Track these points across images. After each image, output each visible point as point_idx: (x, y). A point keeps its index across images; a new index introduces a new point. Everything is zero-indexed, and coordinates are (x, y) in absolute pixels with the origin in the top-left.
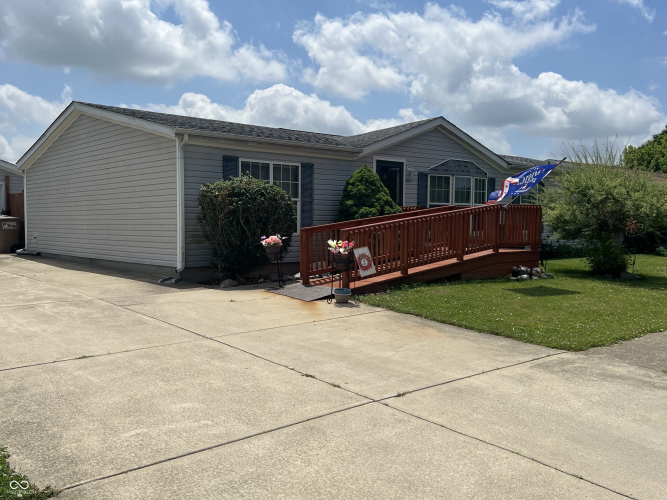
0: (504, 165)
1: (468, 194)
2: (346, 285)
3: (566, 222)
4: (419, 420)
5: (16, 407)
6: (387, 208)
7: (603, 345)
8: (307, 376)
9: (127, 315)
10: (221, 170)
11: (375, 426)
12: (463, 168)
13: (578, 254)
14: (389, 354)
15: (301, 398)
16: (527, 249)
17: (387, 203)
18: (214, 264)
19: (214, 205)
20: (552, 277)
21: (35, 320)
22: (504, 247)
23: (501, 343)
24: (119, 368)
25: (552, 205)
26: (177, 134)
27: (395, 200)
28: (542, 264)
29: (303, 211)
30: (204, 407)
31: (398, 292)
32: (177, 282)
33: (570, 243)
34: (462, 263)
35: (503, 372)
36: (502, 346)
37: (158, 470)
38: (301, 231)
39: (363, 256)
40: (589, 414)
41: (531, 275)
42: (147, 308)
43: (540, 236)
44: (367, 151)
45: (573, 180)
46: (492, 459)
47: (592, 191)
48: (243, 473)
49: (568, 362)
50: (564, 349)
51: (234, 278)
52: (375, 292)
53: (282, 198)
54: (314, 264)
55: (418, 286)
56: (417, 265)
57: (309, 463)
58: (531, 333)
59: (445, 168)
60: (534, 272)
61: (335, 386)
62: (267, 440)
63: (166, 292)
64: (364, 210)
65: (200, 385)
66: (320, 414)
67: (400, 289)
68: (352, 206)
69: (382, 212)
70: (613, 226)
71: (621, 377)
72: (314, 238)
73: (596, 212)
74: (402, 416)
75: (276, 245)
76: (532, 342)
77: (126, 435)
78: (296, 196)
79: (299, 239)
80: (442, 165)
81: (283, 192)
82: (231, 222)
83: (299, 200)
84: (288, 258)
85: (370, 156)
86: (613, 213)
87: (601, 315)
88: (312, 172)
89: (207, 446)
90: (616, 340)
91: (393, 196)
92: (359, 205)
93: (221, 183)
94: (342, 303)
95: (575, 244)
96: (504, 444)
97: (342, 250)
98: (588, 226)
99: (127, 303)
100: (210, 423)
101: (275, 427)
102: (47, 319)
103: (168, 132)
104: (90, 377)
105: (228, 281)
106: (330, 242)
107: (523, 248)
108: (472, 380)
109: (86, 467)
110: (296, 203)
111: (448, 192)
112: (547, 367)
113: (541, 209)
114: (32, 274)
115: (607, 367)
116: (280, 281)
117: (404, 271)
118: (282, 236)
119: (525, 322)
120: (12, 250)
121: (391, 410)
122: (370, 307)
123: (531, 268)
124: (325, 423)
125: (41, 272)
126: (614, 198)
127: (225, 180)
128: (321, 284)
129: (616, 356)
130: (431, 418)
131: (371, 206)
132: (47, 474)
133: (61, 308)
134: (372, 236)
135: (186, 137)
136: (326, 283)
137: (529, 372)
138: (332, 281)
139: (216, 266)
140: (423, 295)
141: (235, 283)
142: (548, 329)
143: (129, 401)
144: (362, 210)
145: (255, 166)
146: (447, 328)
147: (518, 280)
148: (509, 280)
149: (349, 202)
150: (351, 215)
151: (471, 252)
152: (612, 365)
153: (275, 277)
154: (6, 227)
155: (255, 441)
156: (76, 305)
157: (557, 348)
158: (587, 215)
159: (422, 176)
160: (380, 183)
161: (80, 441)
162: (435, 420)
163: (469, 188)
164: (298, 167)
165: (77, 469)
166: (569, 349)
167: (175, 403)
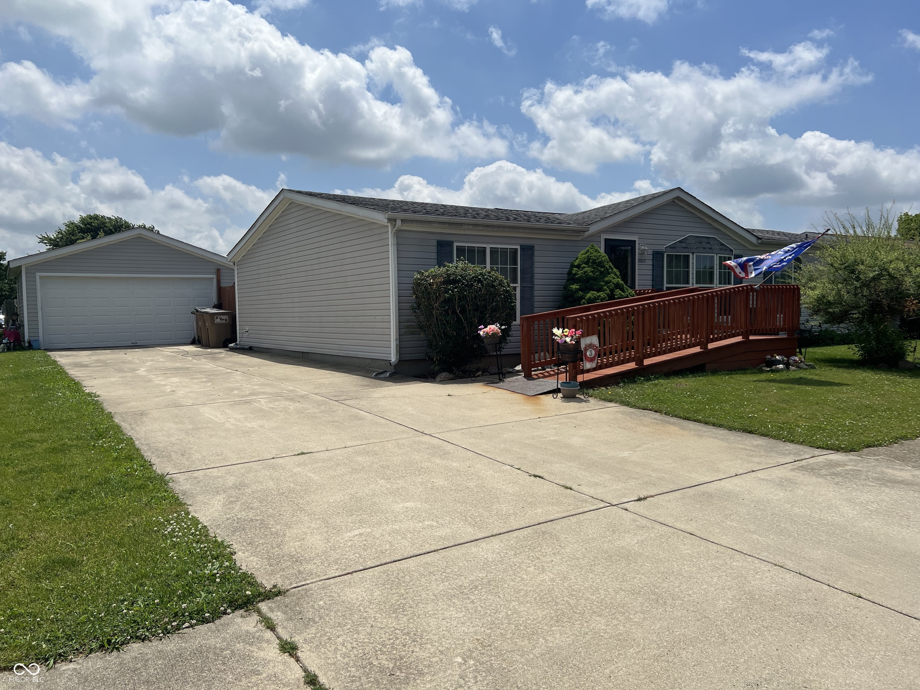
0: (753, 240)
1: (711, 274)
2: (574, 378)
3: (829, 303)
4: (664, 527)
5: (239, 503)
6: (618, 292)
7: (880, 445)
8: (535, 476)
9: (343, 410)
10: (434, 256)
11: (614, 532)
12: (705, 245)
13: (845, 340)
14: (626, 454)
15: (530, 500)
16: (783, 335)
17: (617, 286)
18: (429, 357)
19: (429, 294)
20: (813, 367)
21: (252, 416)
22: (755, 334)
23: (755, 443)
24: (338, 465)
25: (813, 284)
26: (389, 220)
27: (626, 283)
28: (800, 352)
29: (522, 298)
30: (427, 506)
31: (632, 386)
32: (391, 375)
33: (835, 328)
34: (707, 352)
35: (759, 474)
36: (757, 446)
37: (384, 572)
38: (521, 318)
39: (591, 346)
40: (866, 524)
41: (787, 365)
42: (362, 403)
43: (799, 319)
44: (593, 229)
45: (838, 255)
46: (752, 572)
47: (862, 267)
48: (472, 578)
49: (837, 464)
50: (832, 449)
51: (450, 371)
52: (606, 386)
53: (501, 284)
54: (537, 355)
55: (656, 378)
56: (655, 355)
57: (543, 570)
58: (791, 431)
59: (683, 245)
60: (791, 361)
61: (567, 488)
62: (496, 544)
63: (381, 386)
64: (590, 295)
65: (422, 483)
66: (552, 517)
67: (634, 382)
68: (577, 290)
69: (611, 296)
70: (889, 306)
71: (903, 482)
72: (536, 326)
73: (866, 292)
74: (644, 522)
75: (494, 334)
76: (792, 441)
77: (349, 534)
78: (515, 281)
79: (519, 328)
80: (680, 242)
81: (501, 277)
82: (447, 312)
83: (518, 285)
84: (507, 349)
85: (598, 234)
86: (888, 291)
87: (876, 411)
88: (532, 256)
89: (433, 549)
90: (896, 440)
91: (624, 277)
92: (586, 290)
93: (434, 270)
94: (569, 397)
95: (842, 329)
96: (764, 555)
97: (568, 339)
98: (857, 307)
99: (342, 398)
100: (435, 524)
101: (504, 530)
102: (263, 414)
103: (381, 218)
104: (309, 474)
105: (444, 375)
106: (555, 330)
107: (778, 334)
108: (723, 483)
109: (309, 567)
110: (515, 288)
111: (688, 272)
112: (813, 469)
113: (799, 289)
114: (246, 369)
115: (886, 470)
116: (499, 374)
117: (639, 362)
118: (501, 325)
119: (782, 418)
120: (224, 345)
121: (632, 516)
122: (601, 403)
123: (788, 358)
124: (558, 527)
125: (254, 366)
126: (889, 274)
127: (439, 267)
128: (545, 377)
129: (897, 458)
130: (678, 525)
131: (600, 290)
132: (273, 573)
133: (277, 403)
134: (602, 325)
135: (399, 222)
136: (550, 375)
137: (791, 475)
138: (558, 374)
139: (431, 359)
140: (662, 388)
141: (452, 376)
142: (811, 427)
143: (350, 499)
144: (589, 295)
145: (471, 250)
146: (691, 425)
147: (772, 371)
148: (761, 371)
149: (575, 287)
150: (577, 301)
151: (717, 340)
152: (893, 469)
153: (494, 370)
154: (218, 321)
155: (483, 544)
156: (292, 400)
157: (823, 448)
158: (856, 295)
159: (657, 256)
160: (609, 265)
161: (303, 539)
162: (683, 527)
163: (712, 268)
164: (516, 249)
165: (301, 569)
166: (838, 449)
167: (397, 502)
